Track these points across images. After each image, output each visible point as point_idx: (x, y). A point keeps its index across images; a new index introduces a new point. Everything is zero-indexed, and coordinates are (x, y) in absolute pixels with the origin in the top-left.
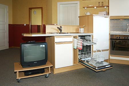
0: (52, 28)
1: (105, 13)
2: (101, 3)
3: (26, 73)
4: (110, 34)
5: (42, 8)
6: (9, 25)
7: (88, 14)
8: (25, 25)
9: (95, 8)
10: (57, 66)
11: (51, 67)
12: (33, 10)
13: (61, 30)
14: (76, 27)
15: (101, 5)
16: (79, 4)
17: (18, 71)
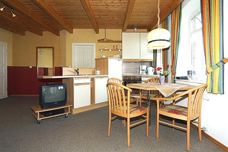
0: (69, 71)
1: (118, 56)
2: (115, 47)
4: (122, 75)
5: (53, 48)
6: (8, 67)
7: (104, 57)
8: (31, 67)
9: (110, 50)
11: (70, 107)
13: (78, 72)
14: (93, 69)
15: (115, 49)
16: (95, 46)
17: (38, 112)
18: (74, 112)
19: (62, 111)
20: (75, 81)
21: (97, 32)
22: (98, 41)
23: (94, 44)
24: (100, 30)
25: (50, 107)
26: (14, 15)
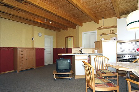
1: (114, 38)
2: (112, 31)
3: (59, 76)
4: (117, 54)
5: (73, 36)
6: (54, 48)
8: (63, 48)
10: (77, 74)
11: (73, 74)
12: (68, 38)
14: (93, 49)
15: (112, 33)
16: (96, 33)
17: (54, 74)
18: (76, 78)
19: (68, 75)
20: (76, 58)
21: (98, 22)
22: (98, 28)
23: (96, 31)
24: (100, 21)
25: (60, 72)
26: (51, 23)
